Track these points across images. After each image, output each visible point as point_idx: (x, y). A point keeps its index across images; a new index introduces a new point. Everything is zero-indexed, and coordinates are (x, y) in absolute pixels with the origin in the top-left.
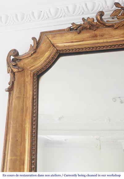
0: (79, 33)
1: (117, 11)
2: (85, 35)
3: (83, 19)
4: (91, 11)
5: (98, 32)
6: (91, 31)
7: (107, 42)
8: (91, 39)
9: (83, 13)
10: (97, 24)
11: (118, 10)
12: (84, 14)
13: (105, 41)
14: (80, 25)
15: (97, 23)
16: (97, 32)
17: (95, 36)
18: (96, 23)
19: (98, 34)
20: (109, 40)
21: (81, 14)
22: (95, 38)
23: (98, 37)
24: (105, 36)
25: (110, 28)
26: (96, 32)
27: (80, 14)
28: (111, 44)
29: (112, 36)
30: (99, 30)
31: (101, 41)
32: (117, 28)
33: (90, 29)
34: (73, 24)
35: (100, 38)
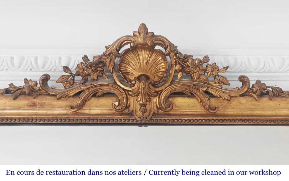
0: (15, 99)
1: (64, 77)
2: (23, 102)
3: (26, 81)
4: (42, 69)
5: (38, 100)
6: (30, 97)
7: (47, 115)
8: (28, 108)
9: (31, 69)
10: (39, 89)
11: (65, 75)
12: (32, 71)
13: (45, 112)
14: (19, 89)
15: (40, 88)
16: (37, 101)
17: (34, 106)
18: (38, 88)
19: (37, 104)
20: (50, 112)
21: (28, 70)
22: (34, 108)
23: (37, 107)
24: (46, 107)
25: (53, 98)
26: (35, 100)
29: (54, 108)
30: (39, 97)
31: (41, 112)
32: (59, 99)
33: (30, 94)
34: (11, 85)
35: (39, 108)
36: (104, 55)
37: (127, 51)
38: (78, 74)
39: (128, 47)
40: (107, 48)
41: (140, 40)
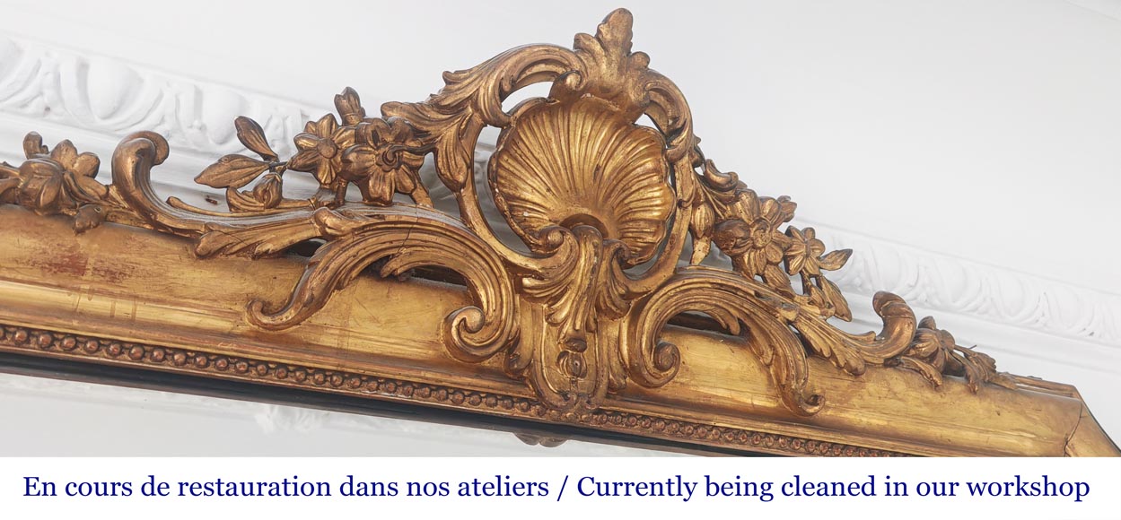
1: (237, 162)
3: (33, 144)
4: (105, 118)
5: (96, 246)
6: (55, 225)
7: (131, 322)
8: (37, 276)
9: (48, 109)
10: (107, 196)
11: (245, 158)
12: (51, 116)
13: (123, 308)
15: (113, 191)
16: (91, 248)
17: (68, 268)
18: (102, 191)
19: (91, 261)
20: (147, 312)
21: (31, 109)
22: (63, 278)
23: (88, 276)
24: (132, 285)
25: (175, 247)
26: (82, 242)
27: (24, 105)
28: (149, 338)
29: (171, 296)
30: (105, 232)
31: (101, 304)
32: (207, 256)
33: (53, 210)
35: (96, 287)
36: (435, 104)
37: (538, 108)
38: (307, 164)
39: (542, 89)
40: (449, 79)
41: (605, 71)
